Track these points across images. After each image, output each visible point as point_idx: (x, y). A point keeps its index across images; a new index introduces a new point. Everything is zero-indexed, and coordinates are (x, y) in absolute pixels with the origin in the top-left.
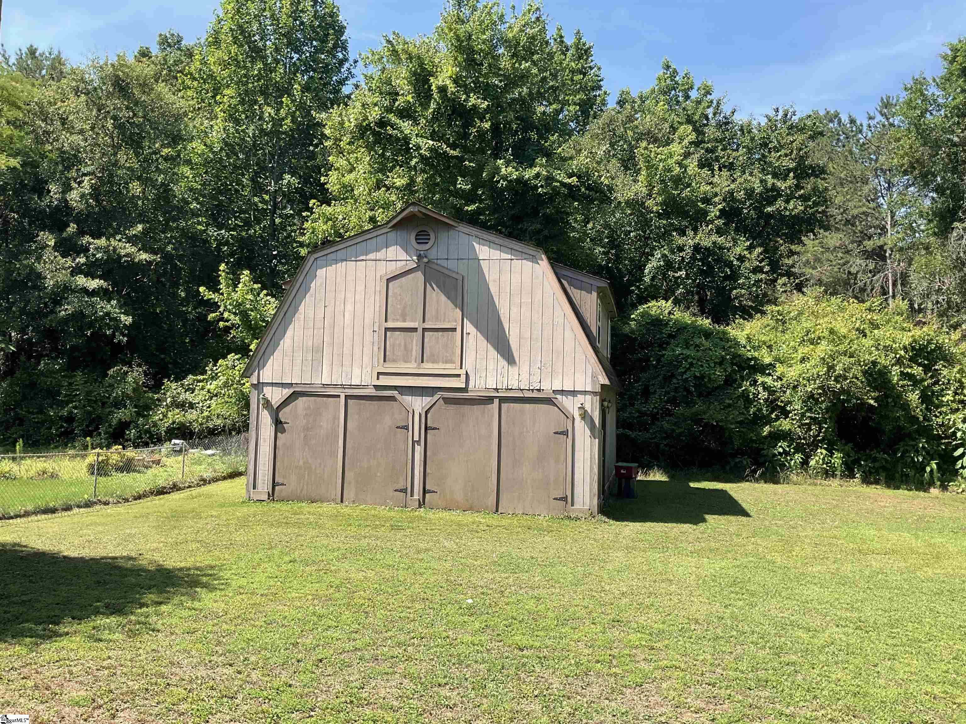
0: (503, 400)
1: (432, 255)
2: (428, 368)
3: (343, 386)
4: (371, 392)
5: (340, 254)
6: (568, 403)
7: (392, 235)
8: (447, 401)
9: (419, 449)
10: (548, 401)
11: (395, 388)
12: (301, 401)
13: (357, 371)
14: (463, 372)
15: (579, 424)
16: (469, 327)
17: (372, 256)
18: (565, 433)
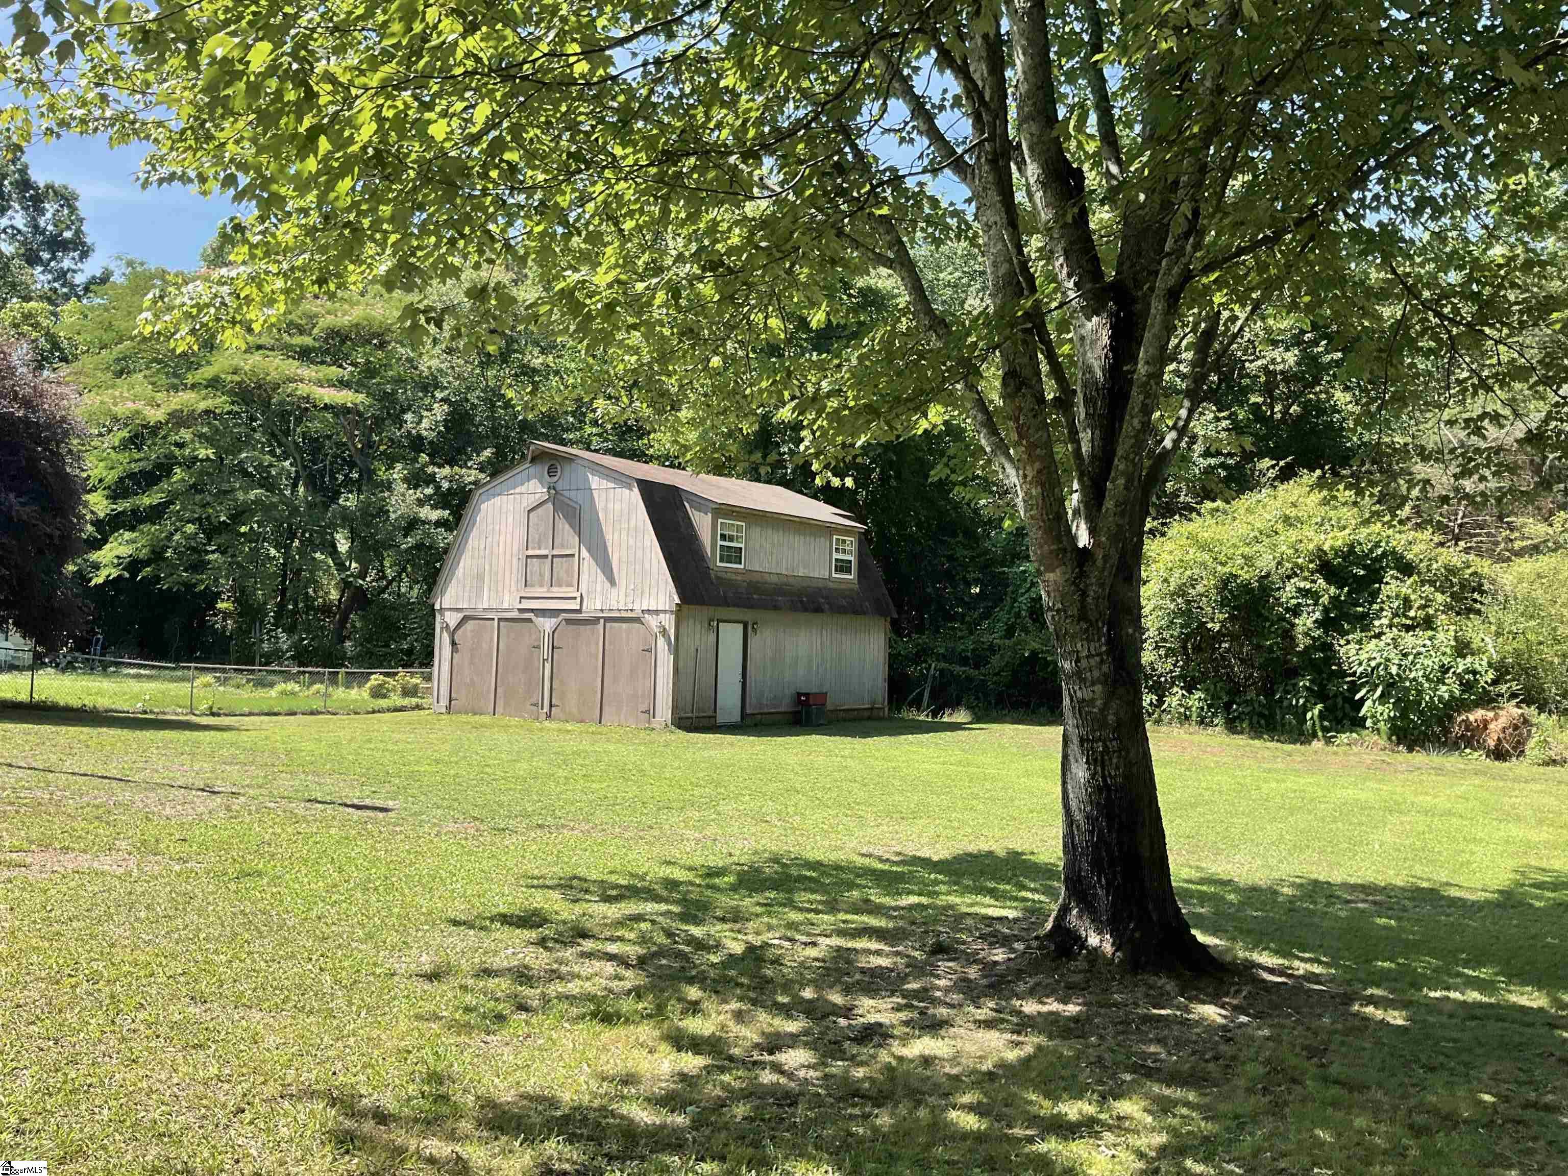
0: (607, 620)
1: (559, 486)
2: (557, 591)
3: (497, 610)
4: (515, 614)
5: (498, 489)
6: (653, 622)
7: (532, 470)
8: (568, 621)
9: (548, 666)
10: (637, 620)
11: (532, 610)
12: (470, 625)
13: (507, 598)
14: (578, 595)
15: (661, 642)
16: (585, 553)
17: (518, 490)
18: (649, 650)
